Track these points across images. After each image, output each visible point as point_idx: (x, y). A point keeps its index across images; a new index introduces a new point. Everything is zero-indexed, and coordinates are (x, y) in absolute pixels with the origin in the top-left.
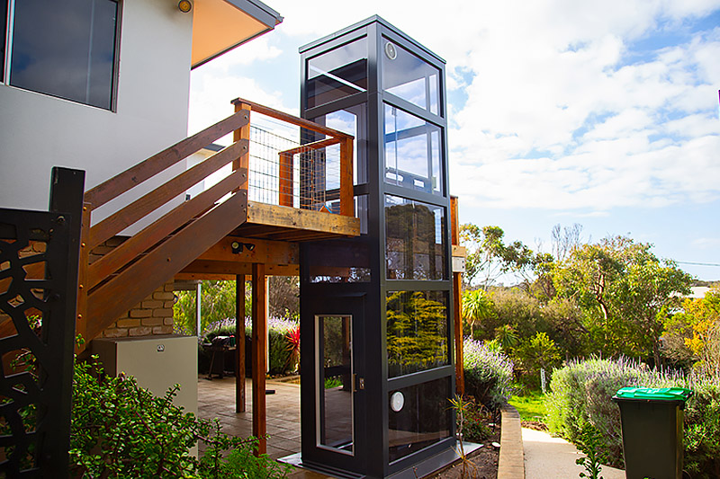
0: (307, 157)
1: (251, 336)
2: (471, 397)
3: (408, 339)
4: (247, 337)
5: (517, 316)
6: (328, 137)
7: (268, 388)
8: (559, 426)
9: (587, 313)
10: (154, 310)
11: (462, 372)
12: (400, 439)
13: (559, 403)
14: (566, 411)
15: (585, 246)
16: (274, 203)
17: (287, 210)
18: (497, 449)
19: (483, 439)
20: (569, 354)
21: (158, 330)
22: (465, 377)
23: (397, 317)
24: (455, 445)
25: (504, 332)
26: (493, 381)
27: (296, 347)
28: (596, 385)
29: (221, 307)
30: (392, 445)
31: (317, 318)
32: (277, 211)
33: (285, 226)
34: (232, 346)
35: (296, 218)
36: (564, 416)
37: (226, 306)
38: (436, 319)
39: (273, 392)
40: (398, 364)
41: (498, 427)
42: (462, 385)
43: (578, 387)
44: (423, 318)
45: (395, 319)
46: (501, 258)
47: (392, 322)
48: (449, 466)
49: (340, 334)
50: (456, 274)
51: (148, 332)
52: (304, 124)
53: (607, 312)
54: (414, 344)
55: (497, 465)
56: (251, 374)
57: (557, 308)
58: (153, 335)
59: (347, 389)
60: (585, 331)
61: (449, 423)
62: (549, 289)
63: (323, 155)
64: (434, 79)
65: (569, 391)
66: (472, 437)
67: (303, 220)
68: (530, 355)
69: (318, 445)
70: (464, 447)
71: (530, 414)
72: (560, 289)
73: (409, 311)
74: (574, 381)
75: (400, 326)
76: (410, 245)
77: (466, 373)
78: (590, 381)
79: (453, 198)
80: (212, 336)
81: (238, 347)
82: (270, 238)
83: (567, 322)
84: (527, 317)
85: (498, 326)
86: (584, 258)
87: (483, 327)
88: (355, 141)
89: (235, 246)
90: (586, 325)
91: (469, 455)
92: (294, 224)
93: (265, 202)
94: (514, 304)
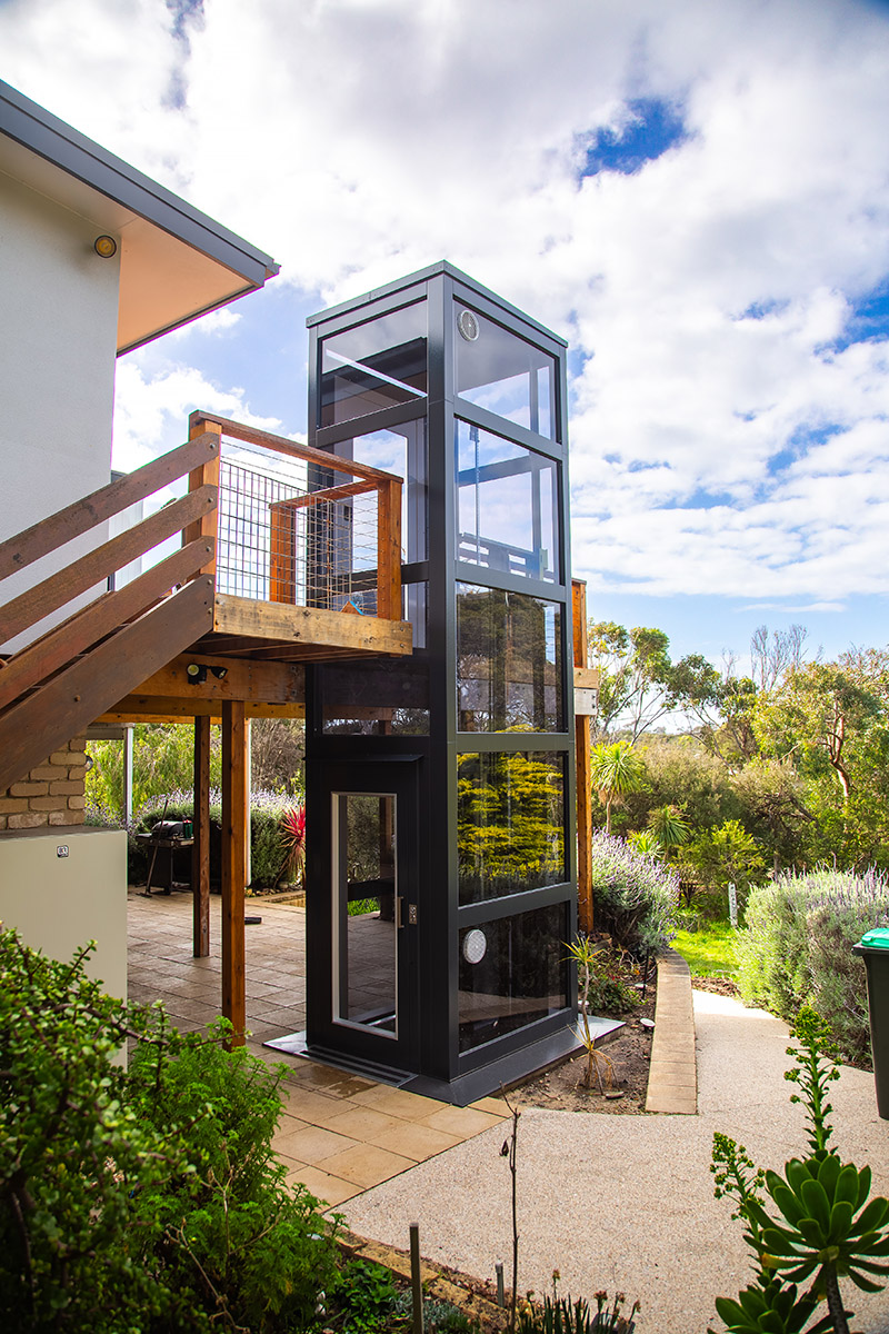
0: (319, 514)
1: (220, 822)
2: (605, 935)
3: (494, 830)
4: (213, 824)
5: (688, 789)
6: (357, 480)
7: (249, 912)
8: (759, 987)
9: (812, 786)
10: (51, 782)
11: (589, 893)
12: (481, 1010)
13: (760, 947)
14: (771, 962)
15: (812, 666)
16: (261, 597)
17: (284, 610)
18: (648, 1031)
19: (625, 1012)
20: (779, 859)
21: (58, 818)
22: (595, 900)
23: (476, 791)
24: (574, 1021)
25: (665, 818)
26: (643, 909)
27: (298, 842)
28: (825, 920)
29: (168, 767)
30: (465, 1020)
31: (335, 797)
32: (266, 611)
33: (280, 638)
34: (187, 837)
35: (300, 624)
36: (768, 973)
37: (176, 766)
38: (544, 795)
39: (257, 921)
40: (476, 875)
41: (652, 989)
42: (590, 914)
43: (794, 921)
44: (522, 794)
45: (473, 796)
46: (663, 686)
47: (467, 801)
48: (565, 1060)
49: (376, 818)
50: (581, 719)
51: (40, 822)
52: (314, 457)
53: (848, 785)
54: (505, 840)
55: (649, 1060)
56: (218, 887)
57: (760, 776)
58: (50, 828)
59: (387, 916)
60: (808, 816)
61: (566, 982)
62: (745, 742)
63: (348, 511)
64: (545, 375)
65: (778, 926)
66: (605, 1008)
67: (312, 627)
68: (711, 859)
69: (336, 1019)
70: (591, 1026)
71: (707, 966)
72: (765, 742)
73: (497, 780)
74: (788, 909)
75: (481, 808)
76: (500, 663)
77: (597, 893)
78: (816, 913)
79: (577, 584)
80: (152, 820)
81: (197, 840)
82: (254, 656)
83: (776, 802)
84: (706, 792)
85: (653, 806)
86: (809, 687)
87: (627, 808)
88: (405, 486)
89: (193, 670)
90: (810, 806)
91: (599, 1042)
92: (297, 635)
93: (246, 595)
94: (682, 768)
